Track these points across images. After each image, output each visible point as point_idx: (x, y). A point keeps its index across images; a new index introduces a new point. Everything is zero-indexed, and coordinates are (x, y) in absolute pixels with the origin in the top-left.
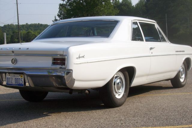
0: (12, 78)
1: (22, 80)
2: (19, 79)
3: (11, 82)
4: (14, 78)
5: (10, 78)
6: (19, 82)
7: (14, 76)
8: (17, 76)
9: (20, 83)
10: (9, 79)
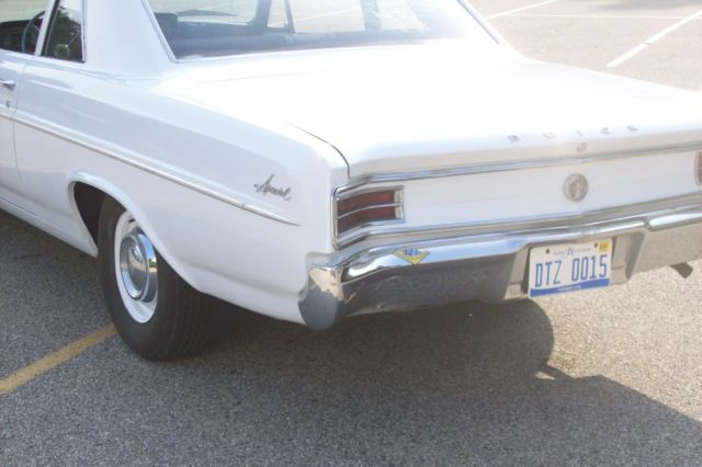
0: (560, 262)
1: (605, 260)
2: (591, 262)
3: (551, 282)
4: (568, 261)
5: (549, 264)
6: (590, 274)
7: (571, 251)
8: (584, 250)
9: (593, 276)
10: (545, 268)
